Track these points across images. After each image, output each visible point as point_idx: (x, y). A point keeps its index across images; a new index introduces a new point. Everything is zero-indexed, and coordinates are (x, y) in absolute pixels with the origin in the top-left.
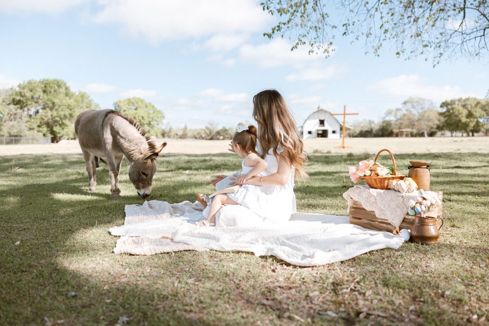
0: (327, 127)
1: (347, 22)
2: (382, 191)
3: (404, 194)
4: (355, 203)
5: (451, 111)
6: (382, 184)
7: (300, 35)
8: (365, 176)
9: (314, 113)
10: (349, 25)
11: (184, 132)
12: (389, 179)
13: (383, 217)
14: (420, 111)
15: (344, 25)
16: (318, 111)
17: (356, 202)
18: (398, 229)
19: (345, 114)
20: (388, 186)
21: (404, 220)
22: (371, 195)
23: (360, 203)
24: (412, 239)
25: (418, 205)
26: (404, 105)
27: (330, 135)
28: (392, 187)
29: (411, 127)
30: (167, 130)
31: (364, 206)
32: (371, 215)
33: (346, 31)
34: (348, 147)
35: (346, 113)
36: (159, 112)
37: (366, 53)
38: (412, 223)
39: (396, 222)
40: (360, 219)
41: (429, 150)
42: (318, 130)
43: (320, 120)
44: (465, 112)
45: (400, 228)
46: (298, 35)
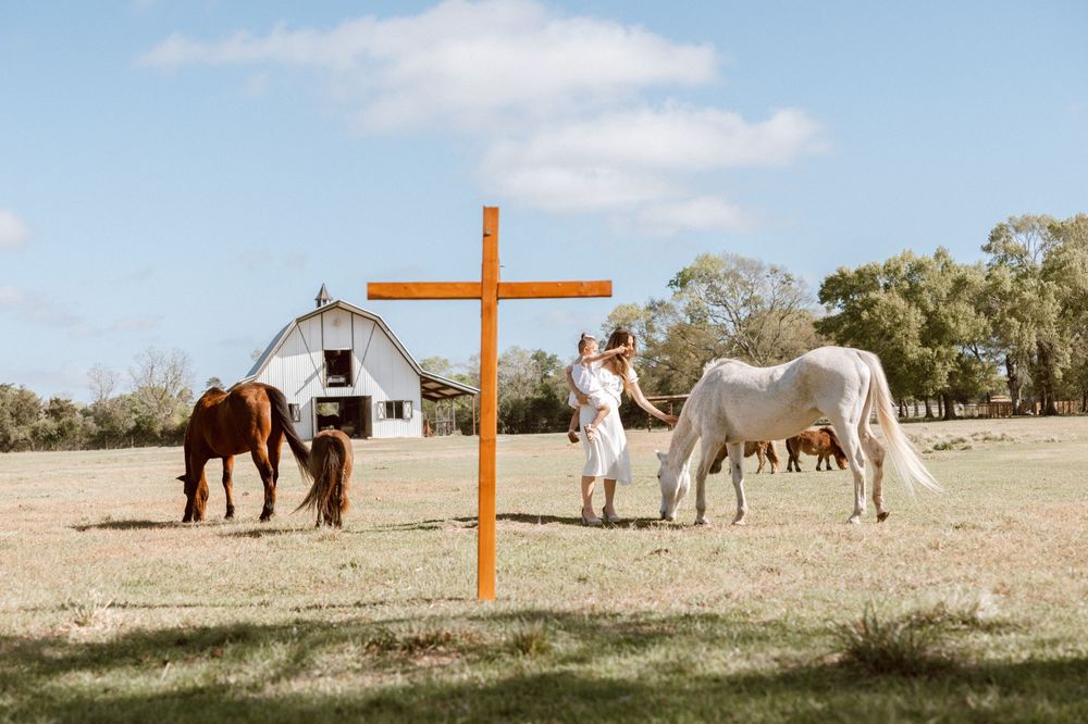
0: (363, 383)
5: (865, 315)
9: (299, 320)
14: (744, 313)
16: (320, 313)
26: (678, 289)
27: (379, 422)
42: (321, 400)
43: (329, 355)
44: (916, 318)
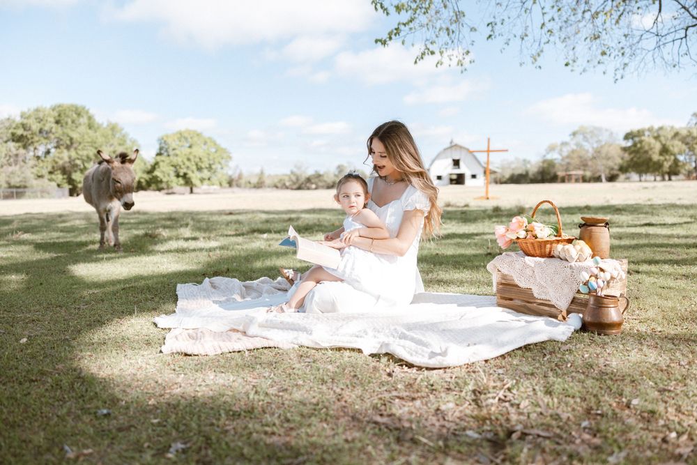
0: (463, 169)
1: (492, 20)
2: (542, 260)
3: (573, 264)
4: (504, 277)
5: (639, 145)
6: (543, 250)
7: (427, 40)
8: (518, 238)
9: (445, 149)
10: (496, 24)
11: (260, 178)
12: (551, 242)
13: (543, 297)
14: (595, 145)
15: (488, 25)
16: (451, 147)
17: (506, 275)
18: (564, 313)
19: (488, 151)
20: (550, 252)
21: (574, 301)
22: (526, 266)
23: (511, 276)
24: (585, 327)
25: (593, 278)
26: (572, 137)
27: (468, 181)
28: (556, 253)
29: (582, 168)
30: (235, 176)
31: (517, 282)
32: (527, 295)
33: (492, 33)
34: (493, 198)
35: (491, 149)
36: (224, 150)
37: (521, 65)
38: (584, 304)
39: (563, 304)
40: (511, 299)
41: (608, 201)
42: (451, 174)
43: (454, 160)
44: (658, 146)
45: (569, 312)
46: (425, 39)
